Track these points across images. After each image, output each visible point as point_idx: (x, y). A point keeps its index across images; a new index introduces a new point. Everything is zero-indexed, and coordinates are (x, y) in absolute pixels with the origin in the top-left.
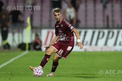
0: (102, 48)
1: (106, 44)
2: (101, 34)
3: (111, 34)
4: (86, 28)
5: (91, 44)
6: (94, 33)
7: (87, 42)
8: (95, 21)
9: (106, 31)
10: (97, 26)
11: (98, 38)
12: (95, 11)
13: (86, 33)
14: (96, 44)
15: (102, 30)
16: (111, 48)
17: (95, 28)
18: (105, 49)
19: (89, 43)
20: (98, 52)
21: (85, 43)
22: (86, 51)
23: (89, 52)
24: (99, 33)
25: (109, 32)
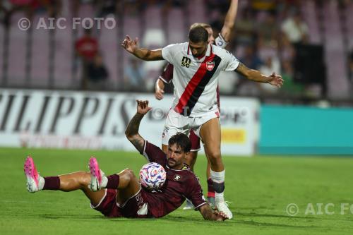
0: (67, 141)
1: (77, 130)
2: (66, 104)
3: (91, 104)
4: (29, 86)
5: (38, 129)
6: (47, 100)
7: (29, 125)
8: (51, 69)
9: (79, 97)
10: (57, 84)
11: (58, 114)
12: (53, 45)
13: (26, 99)
14: (53, 129)
15: (68, 95)
16: (90, 141)
17: (51, 87)
18: (75, 143)
19: (33, 126)
20: (55, 150)
21: (23, 125)
22: (24, 146)
23: (33, 149)
24: (61, 100)
25: (86, 100)
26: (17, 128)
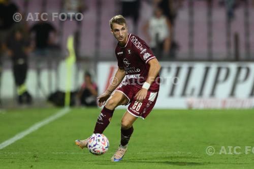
0: (224, 102)
1: (232, 93)
2: (223, 73)
3: (243, 72)
4: (192, 59)
5: (201, 94)
6: (207, 70)
7: (193, 90)
8: (210, 45)
9: (233, 67)
10: (215, 56)
11: (216, 81)
12: (210, 24)
13: (190, 70)
14: (213, 94)
15: (224, 65)
16: (243, 102)
17: (210, 59)
18: (231, 104)
19: (197, 91)
20: (216, 110)
21: (189, 91)
22: (190, 107)
23: (197, 110)
24: (219, 69)
25: (239, 69)
26: (184, 94)
